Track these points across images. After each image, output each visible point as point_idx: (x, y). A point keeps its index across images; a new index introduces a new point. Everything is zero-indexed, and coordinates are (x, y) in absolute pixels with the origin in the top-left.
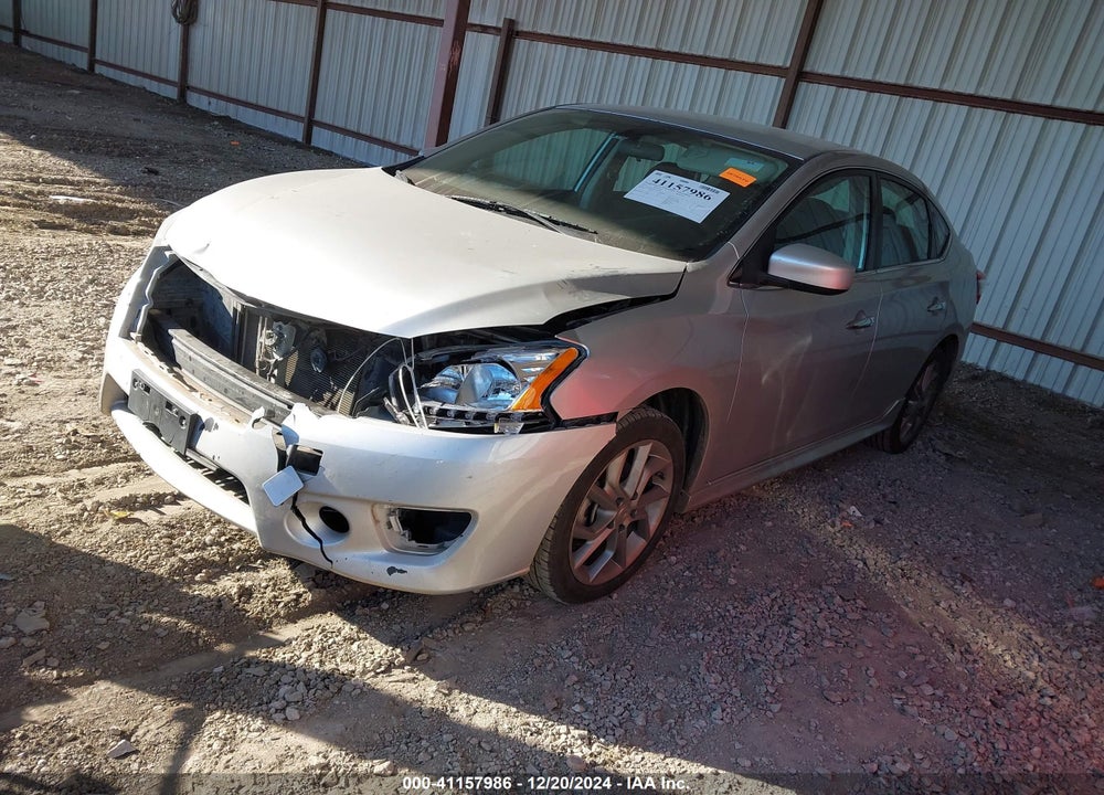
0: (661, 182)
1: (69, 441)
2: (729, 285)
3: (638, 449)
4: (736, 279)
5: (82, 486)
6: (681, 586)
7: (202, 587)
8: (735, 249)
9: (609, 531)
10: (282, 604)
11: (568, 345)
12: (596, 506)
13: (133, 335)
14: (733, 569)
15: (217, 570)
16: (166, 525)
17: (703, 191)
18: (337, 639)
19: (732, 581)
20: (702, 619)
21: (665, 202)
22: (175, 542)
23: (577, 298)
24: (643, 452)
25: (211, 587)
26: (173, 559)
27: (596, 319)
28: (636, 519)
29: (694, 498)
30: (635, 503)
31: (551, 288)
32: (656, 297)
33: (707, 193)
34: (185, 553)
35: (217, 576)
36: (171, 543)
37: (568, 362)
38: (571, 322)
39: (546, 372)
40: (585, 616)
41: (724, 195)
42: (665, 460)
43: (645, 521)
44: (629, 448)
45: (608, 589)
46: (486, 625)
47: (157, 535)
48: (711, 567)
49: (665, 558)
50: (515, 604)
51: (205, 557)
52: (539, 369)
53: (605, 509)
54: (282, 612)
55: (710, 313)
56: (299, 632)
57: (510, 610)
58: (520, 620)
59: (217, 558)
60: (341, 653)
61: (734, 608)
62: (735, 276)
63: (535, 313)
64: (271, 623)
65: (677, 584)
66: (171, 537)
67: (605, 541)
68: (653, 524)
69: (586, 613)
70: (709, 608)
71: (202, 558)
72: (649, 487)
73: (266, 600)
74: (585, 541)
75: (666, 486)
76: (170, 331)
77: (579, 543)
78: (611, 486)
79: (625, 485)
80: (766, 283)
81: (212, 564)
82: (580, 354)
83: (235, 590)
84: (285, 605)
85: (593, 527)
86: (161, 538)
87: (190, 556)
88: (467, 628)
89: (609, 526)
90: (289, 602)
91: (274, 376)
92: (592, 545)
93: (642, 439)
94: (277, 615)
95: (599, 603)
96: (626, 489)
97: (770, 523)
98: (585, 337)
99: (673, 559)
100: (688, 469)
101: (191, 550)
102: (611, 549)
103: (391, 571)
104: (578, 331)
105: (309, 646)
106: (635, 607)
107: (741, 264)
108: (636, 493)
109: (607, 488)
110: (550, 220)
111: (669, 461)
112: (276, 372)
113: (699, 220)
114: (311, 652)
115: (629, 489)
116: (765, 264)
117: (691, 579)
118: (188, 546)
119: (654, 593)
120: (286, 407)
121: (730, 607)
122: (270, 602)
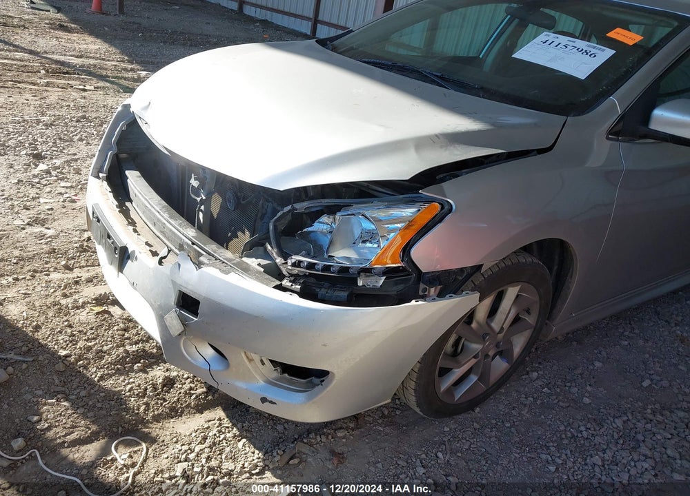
0: (548, 43)
1: (81, 246)
2: (608, 138)
3: (507, 290)
4: (616, 133)
5: (77, 283)
6: (539, 402)
7: (137, 375)
8: (617, 104)
9: (473, 361)
10: (194, 396)
11: (430, 200)
12: (463, 339)
13: (101, 175)
14: (589, 388)
15: (153, 360)
16: (126, 319)
17: (589, 49)
18: (228, 435)
19: (586, 400)
20: (555, 438)
21: (550, 61)
22: (127, 335)
23: (447, 152)
24: (512, 293)
25: (144, 376)
26: (121, 349)
27: (467, 173)
28: (500, 349)
29: (557, 329)
30: (500, 336)
31: (421, 143)
32: (533, 150)
33: (593, 51)
34: (131, 344)
35: (150, 366)
36: (123, 335)
37: (430, 217)
38: (442, 176)
39: (407, 228)
40: (447, 429)
41: (609, 53)
42: (532, 296)
43: (511, 350)
44: (498, 291)
45: (470, 404)
46: (356, 432)
47: (115, 328)
48: (568, 384)
49: (528, 373)
50: (386, 412)
51: (147, 349)
52: (399, 225)
53: (471, 342)
54: (193, 403)
55: (587, 165)
56: (202, 422)
57: (381, 418)
58: (388, 430)
59: (155, 350)
60: (228, 449)
61: (588, 429)
62: (614, 130)
63: (402, 168)
64: (182, 412)
65: (535, 400)
66: (126, 330)
67: (471, 368)
68: (517, 350)
69: (449, 426)
70: (562, 428)
71: (144, 351)
72: (517, 320)
73: (183, 391)
74: (452, 369)
75: (531, 319)
76: (127, 172)
77: (444, 372)
78: (478, 323)
79: (492, 321)
80: (645, 137)
81: (151, 355)
82: (442, 208)
83: (161, 381)
84: (197, 397)
85: (460, 358)
86: (118, 330)
87: (135, 348)
88: (339, 434)
89: (475, 357)
90: (200, 395)
91: (201, 211)
92: (458, 373)
93: (513, 282)
94: (189, 406)
95: (461, 417)
96: (493, 325)
97: (626, 343)
98: (451, 192)
99: (535, 374)
100: (553, 306)
101: (136, 343)
102: (476, 374)
103: (264, 400)
104: (445, 185)
105: (205, 439)
106: (494, 422)
107: (622, 118)
108: (502, 328)
109: (474, 325)
110: (441, 78)
111: (536, 298)
112: (202, 208)
113: (582, 76)
114: (203, 446)
115: (496, 325)
116: (646, 118)
117: (549, 395)
118: (136, 338)
119: (514, 409)
120: (190, 243)
121: (583, 428)
122: (186, 393)
